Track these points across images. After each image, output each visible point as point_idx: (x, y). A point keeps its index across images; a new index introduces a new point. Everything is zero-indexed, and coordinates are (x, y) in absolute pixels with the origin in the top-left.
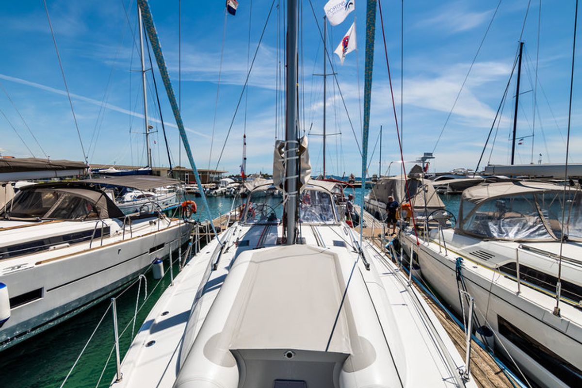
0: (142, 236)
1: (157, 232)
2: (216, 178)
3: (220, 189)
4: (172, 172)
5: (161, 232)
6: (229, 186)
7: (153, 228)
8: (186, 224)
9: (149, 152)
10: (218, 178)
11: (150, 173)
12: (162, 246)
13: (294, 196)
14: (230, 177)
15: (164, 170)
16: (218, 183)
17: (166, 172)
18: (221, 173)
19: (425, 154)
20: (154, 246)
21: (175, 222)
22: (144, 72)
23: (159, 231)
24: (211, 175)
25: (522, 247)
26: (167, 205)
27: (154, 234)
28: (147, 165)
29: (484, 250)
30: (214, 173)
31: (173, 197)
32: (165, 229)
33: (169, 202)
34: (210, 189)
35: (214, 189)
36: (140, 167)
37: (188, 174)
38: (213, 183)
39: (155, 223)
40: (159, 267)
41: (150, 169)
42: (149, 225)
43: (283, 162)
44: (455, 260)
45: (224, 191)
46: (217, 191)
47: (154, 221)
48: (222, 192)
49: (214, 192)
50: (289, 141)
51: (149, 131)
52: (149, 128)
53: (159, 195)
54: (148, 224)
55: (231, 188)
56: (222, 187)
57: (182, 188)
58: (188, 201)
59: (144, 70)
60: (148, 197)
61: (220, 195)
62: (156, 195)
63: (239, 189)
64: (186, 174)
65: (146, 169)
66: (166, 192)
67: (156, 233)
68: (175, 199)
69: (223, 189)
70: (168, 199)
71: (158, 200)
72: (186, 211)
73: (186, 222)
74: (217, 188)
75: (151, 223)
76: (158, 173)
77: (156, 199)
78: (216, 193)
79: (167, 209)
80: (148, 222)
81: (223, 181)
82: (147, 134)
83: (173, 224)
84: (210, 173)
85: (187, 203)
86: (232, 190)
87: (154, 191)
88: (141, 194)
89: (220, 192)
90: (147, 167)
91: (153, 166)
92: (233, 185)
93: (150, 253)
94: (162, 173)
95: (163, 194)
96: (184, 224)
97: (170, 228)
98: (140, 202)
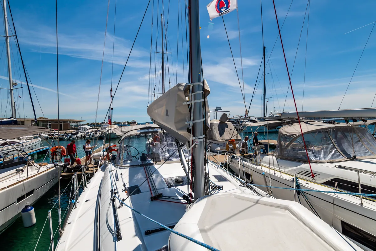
0: (8, 187)
1: (25, 180)
2: (75, 126)
3: (80, 134)
4: (36, 122)
5: (30, 179)
6: (88, 131)
7: (21, 176)
8: (57, 168)
9: (13, 105)
10: (78, 126)
11: (15, 123)
12: (32, 192)
13: (202, 140)
14: (87, 124)
15: (27, 120)
16: (78, 129)
17: (30, 122)
18: (80, 121)
19: (217, 107)
20: (23, 195)
21: (45, 167)
22: (8, 37)
23: (28, 178)
24: (71, 124)
25: (338, 166)
26: (32, 149)
27: (22, 183)
28: (11, 116)
29: (307, 169)
30: (74, 122)
31: (38, 143)
32: (34, 176)
33: (34, 147)
34: (72, 134)
35: (75, 134)
36: (4, 119)
37: (51, 123)
38: (73, 129)
39: (22, 171)
40: (30, 215)
41: (15, 119)
42: (16, 174)
43: (189, 105)
44: (292, 179)
45: (83, 135)
46: (78, 135)
47: (21, 168)
48: (81, 136)
49: (75, 136)
50: (195, 84)
51: (13, 87)
52: (13, 85)
53: (25, 141)
54: (14, 173)
55: (89, 133)
56: (81, 132)
57: (45, 134)
58: (57, 147)
59: (8, 35)
60: (12, 144)
61: (80, 139)
62: (21, 142)
63: (96, 133)
64: (49, 123)
65: (9, 120)
66: (31, 139)
67: (25, 182)
68: (40, 144)
69: (82, 133)
70: (33, 144)
71: (23, 146)
72: (56, 155)
73: (56, 165)
74: (78, 133)
75: (17, 171)
76: (22, 123)
77: (21, 145)
78: (77, 136)
79: (32, 153)
80: (14, 171)
81: (82, 128)
82: (11, 90)
83: (42, 169)
84: (70, 121)
85: (57, 149)
86: (90, 134)
87: (18, 138)
88: (4, 141)
89: (80, 136)
90: (12, 117)
91: (18, 117)
92: (90, 130)
93: (18, 202)
94: (26, 123)
95: (27, 141)
96: (55, 168)
97: (40, 173)
98: (4, 148)
